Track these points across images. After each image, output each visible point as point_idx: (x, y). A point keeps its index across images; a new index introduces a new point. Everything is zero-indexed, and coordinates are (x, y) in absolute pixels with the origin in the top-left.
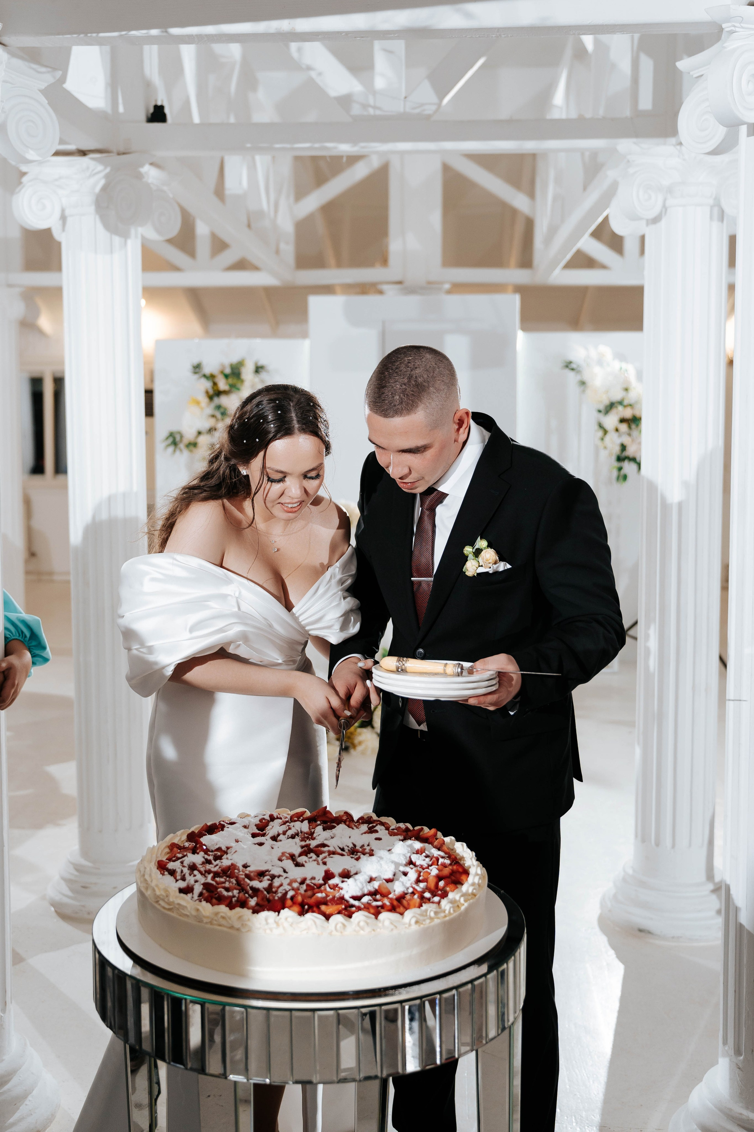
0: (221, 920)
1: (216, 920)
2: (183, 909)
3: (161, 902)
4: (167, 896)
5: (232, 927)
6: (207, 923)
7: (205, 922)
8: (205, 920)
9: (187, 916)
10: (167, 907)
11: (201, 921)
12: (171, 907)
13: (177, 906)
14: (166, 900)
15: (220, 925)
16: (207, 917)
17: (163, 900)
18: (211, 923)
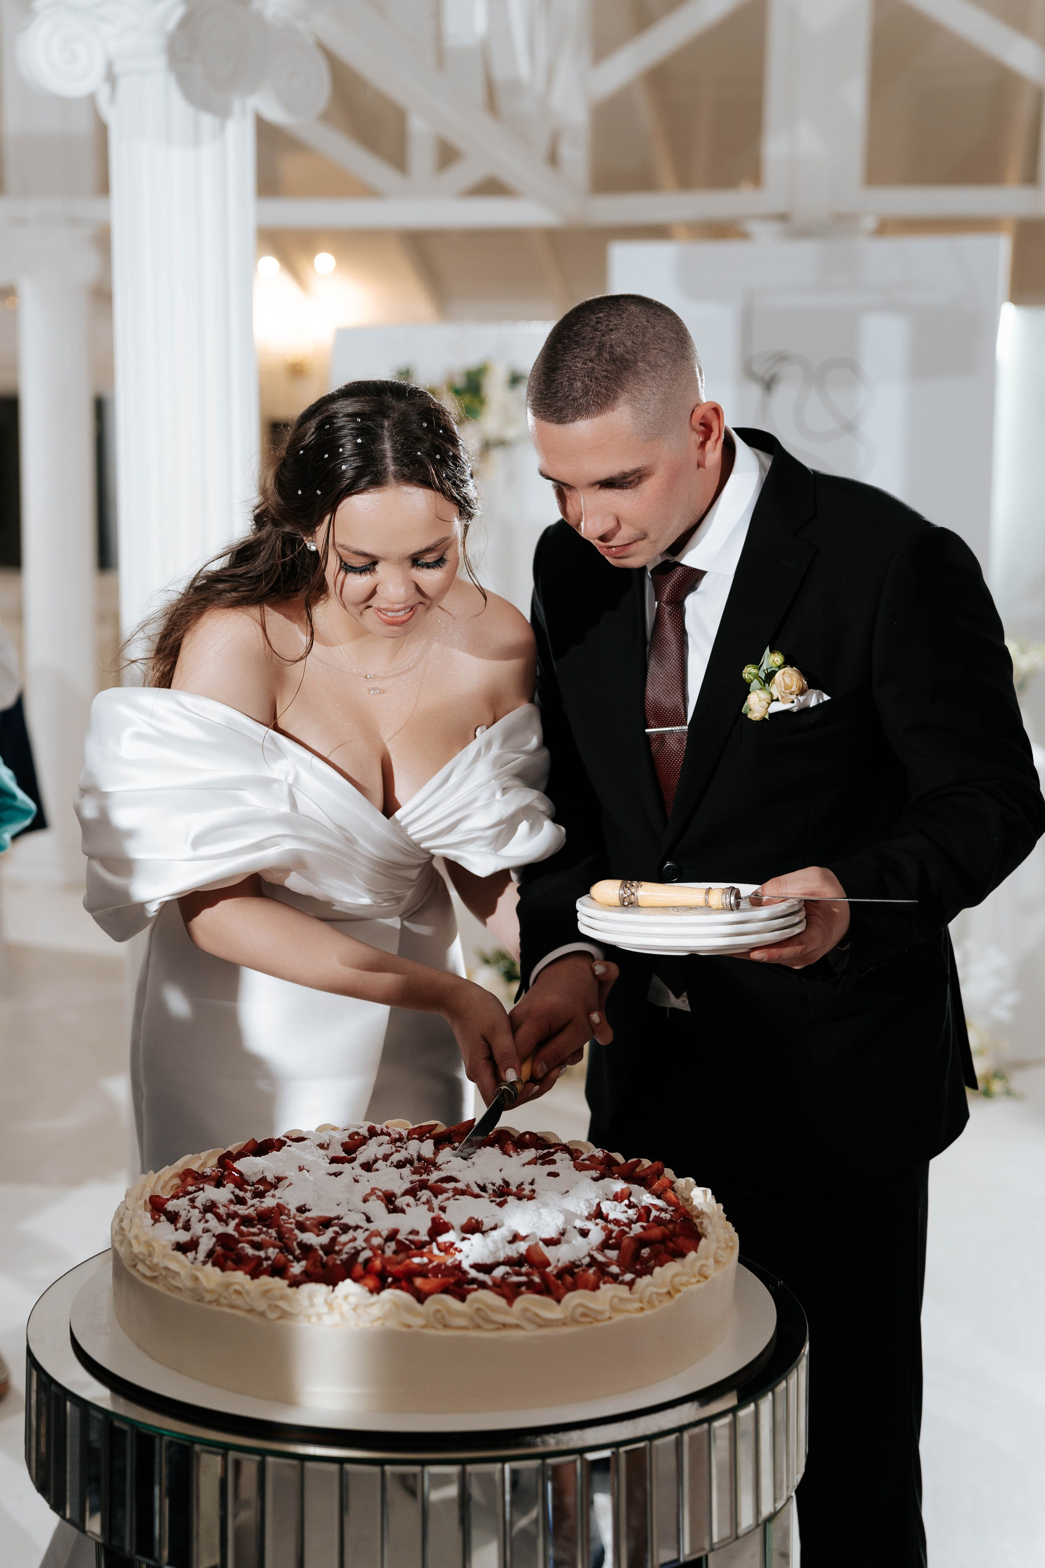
0: (234, 1297)
1: (225, 1297)
2: (173, 1278)
3: (140, 1267)
4: (150, 1256)
5: (251, 1310)
6: (210, 1302)
7: (206, 1300)
8: (208, 1297)
9: (179, 1289)
10: (148, 1273)
11: (201, 1299)
12: (155, 1274)
13: (164, 1273)
14: (148, 1262)
15: (233, 1307)
16: (211, 1292)
17: (143, 1262)
18: (217, 1302)
